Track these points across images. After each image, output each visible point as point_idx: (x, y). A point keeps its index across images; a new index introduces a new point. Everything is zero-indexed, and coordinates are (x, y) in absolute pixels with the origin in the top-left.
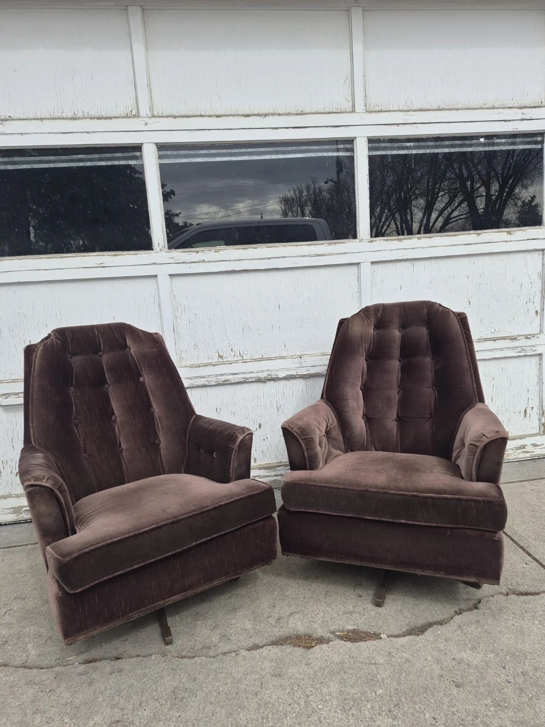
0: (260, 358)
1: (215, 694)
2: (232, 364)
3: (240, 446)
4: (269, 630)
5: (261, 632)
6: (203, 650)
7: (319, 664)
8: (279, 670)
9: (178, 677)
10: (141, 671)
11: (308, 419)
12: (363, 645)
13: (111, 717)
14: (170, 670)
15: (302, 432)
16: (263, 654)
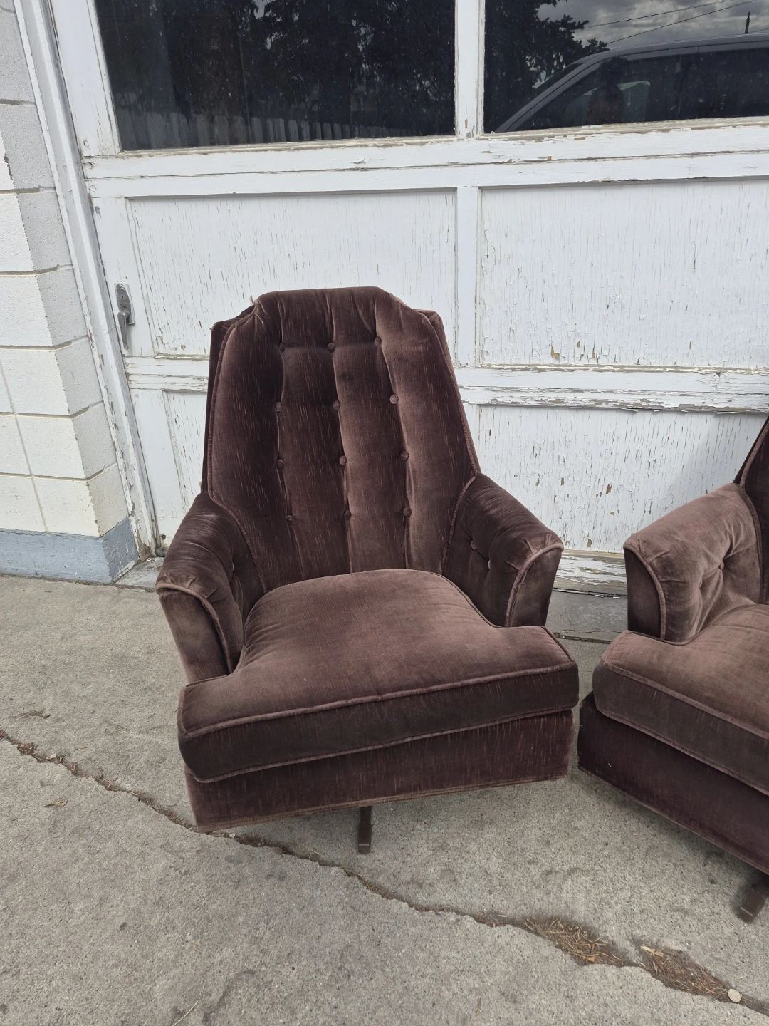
0: (632, 367)
1: (400, 988)
2: (575, 372)
3: (531, 569)
4: (525, 890)
5: (511, 887)
6: (410, 887)
7: (591, 1007)
8: (516, 987)
9: (356, 927)
10: (309, 891)
11: (686, 537)
12: (686, 998)
13: (245, 960)
14: (349, 908)
15: (664, 568)
16: (499, 940)
